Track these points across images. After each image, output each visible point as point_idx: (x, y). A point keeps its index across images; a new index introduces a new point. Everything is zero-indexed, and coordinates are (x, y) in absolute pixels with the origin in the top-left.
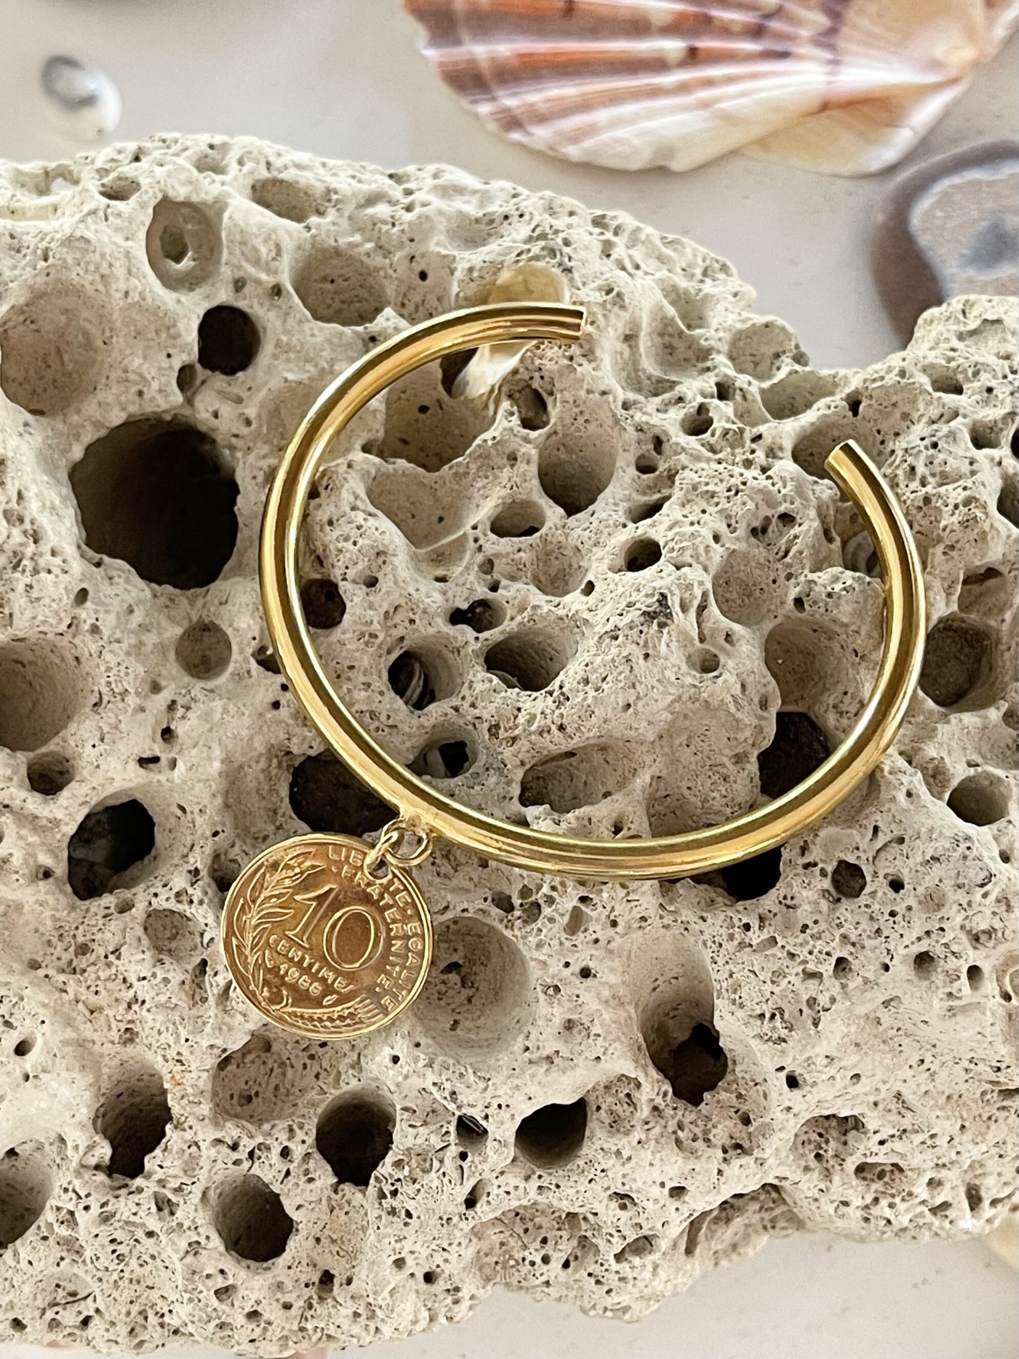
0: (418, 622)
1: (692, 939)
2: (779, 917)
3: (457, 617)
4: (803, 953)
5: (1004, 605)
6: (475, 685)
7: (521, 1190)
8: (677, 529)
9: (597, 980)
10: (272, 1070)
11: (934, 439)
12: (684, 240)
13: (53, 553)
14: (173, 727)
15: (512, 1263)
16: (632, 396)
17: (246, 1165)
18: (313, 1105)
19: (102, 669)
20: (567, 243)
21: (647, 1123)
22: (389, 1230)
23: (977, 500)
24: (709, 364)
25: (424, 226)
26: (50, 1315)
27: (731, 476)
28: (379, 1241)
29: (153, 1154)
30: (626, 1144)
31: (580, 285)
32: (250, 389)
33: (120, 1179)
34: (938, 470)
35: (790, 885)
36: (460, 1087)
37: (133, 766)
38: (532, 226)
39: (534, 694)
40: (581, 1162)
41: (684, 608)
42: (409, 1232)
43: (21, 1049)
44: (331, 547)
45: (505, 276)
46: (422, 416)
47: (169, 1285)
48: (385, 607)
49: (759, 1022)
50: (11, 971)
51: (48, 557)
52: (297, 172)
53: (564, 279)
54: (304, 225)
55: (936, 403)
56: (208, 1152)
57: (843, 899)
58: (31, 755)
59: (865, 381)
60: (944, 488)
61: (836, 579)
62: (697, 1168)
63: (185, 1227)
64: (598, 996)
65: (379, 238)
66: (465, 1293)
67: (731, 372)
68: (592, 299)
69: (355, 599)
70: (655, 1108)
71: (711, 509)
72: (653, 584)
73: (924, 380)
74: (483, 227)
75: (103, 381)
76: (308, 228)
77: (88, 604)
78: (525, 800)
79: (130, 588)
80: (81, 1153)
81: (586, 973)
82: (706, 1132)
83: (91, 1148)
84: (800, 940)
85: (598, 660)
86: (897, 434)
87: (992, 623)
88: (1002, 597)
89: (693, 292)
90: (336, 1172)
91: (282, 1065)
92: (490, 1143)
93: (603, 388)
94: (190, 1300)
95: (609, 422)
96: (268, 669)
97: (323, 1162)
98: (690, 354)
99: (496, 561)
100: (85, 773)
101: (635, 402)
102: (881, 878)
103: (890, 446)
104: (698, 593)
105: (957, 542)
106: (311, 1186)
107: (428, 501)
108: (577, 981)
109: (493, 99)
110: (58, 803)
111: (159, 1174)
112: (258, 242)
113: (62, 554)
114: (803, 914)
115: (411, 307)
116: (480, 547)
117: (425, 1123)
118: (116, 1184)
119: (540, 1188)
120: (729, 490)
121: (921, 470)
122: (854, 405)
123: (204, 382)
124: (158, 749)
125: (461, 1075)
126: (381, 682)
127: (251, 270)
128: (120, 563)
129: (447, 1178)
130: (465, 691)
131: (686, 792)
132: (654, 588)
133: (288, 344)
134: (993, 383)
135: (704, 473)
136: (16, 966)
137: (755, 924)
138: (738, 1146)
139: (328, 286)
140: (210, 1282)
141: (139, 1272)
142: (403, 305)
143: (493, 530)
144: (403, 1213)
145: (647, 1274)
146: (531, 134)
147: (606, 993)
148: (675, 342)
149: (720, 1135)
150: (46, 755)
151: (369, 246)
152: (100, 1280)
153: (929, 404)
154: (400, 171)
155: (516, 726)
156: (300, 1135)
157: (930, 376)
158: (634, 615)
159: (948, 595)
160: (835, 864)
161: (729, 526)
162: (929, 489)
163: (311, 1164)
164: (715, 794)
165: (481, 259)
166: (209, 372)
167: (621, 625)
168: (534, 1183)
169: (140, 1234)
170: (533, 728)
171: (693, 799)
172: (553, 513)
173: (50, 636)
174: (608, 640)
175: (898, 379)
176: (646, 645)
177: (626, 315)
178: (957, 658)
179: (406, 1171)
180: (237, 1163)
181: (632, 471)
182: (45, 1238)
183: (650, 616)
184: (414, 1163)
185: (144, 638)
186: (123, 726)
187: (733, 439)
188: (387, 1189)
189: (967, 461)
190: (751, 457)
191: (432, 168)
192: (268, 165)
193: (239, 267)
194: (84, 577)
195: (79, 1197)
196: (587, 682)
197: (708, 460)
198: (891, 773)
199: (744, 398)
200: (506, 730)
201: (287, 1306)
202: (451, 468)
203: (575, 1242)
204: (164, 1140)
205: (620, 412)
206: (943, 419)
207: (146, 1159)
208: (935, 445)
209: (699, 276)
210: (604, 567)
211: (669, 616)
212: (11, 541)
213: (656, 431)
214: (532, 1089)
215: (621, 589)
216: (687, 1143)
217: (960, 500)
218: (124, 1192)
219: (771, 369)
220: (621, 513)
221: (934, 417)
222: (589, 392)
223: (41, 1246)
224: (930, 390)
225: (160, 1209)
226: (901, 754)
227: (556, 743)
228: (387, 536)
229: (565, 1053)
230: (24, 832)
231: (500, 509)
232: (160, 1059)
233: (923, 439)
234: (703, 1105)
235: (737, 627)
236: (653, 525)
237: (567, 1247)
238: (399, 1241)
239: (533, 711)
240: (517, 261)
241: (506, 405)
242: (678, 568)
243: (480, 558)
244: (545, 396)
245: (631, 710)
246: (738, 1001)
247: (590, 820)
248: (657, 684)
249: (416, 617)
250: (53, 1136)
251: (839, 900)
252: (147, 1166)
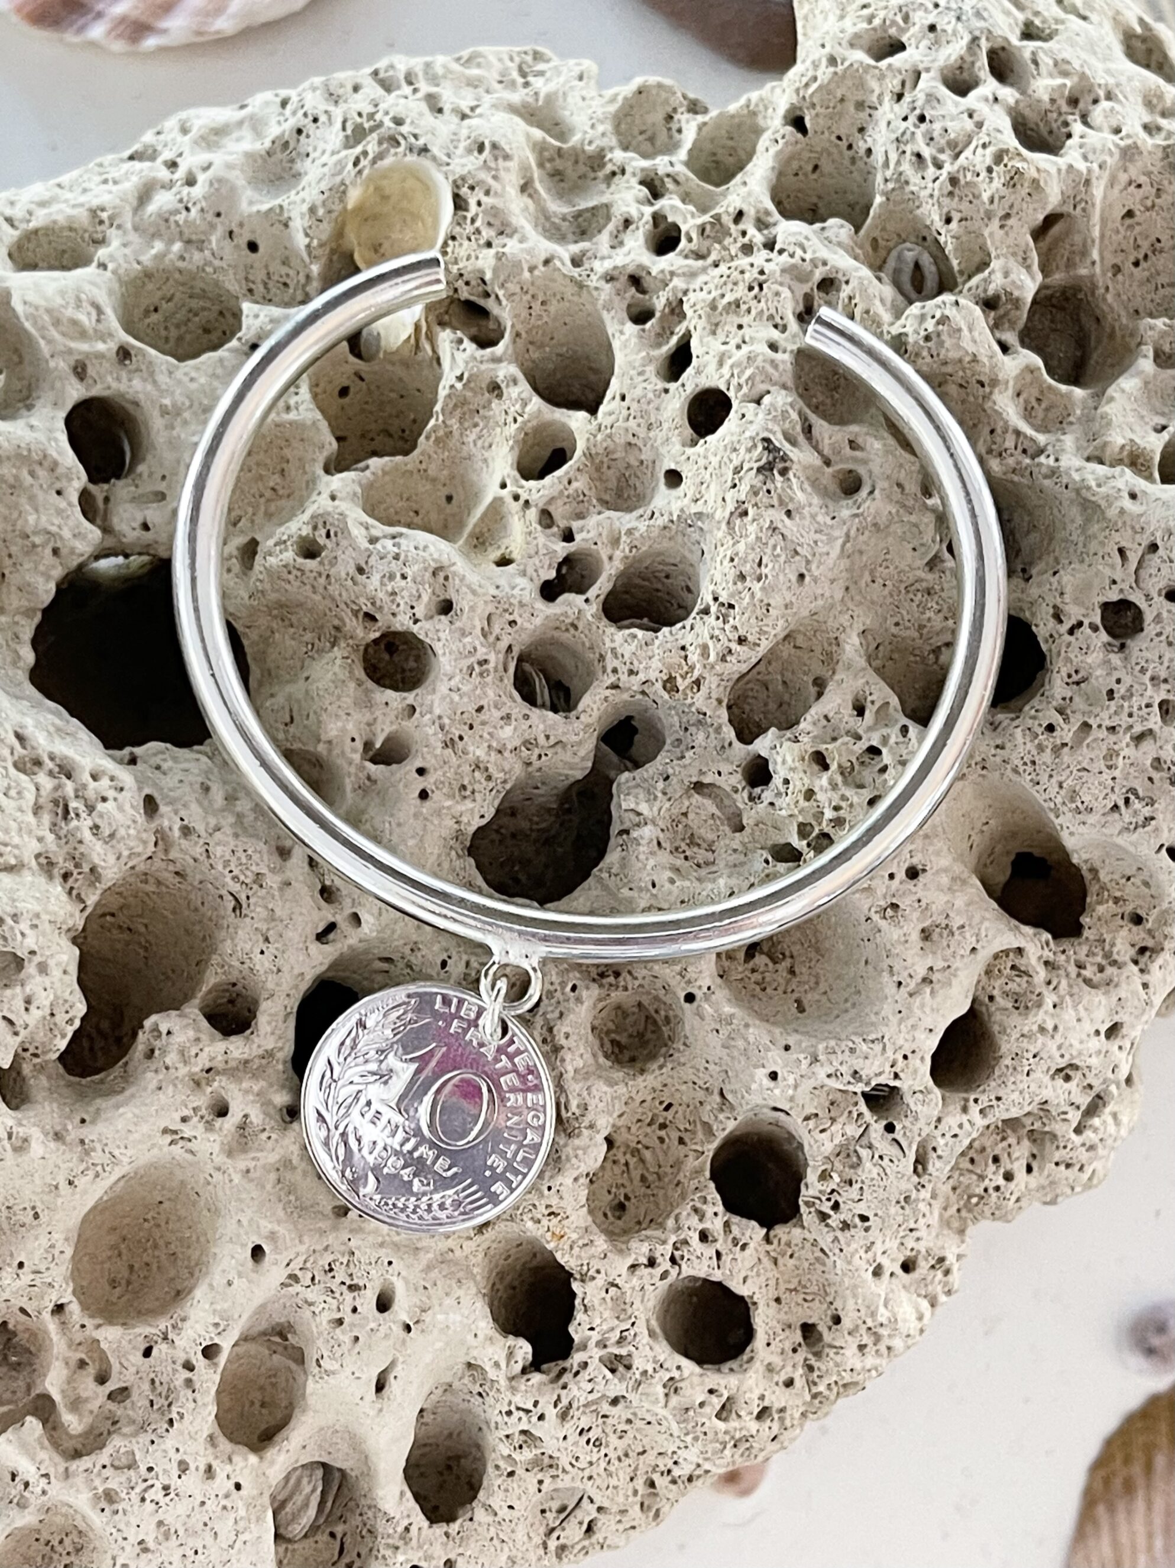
0: (519, 621)
1: (997, 774)
2: (1076, 699)
3: (550, 591)
4: (1124, 720)
5: (1084, 245)
6: (620, 651)
7: (967, 1125)
8: (729, 362)
9: (929, 874)
10: (627, 1164)
11: (918, 112)
12: (481, 49)
13: (95, 777)
14: (328, 883)
15: (974, 1200)
16: (576, 248)
17: (674, 1272)
18: (698, 1172)
19: (220, 867)
20: (398, 122)
21: (1049, 983)
22: (854, 1246)
23: (1007, 151)
24: (609, 168)
25: (223, 191)
26: (553, 1544)
27: (742, 272)
28: (849, 1263)
29: (575, 1323)
30: (1043, 1016)
31: (445, 159)
32: (164, 477)
33: (554, 1367)
34: (943, 142)
35: (1068, 660)
36: (858, 1064)
37: (315, 947)
38: (338, 125)
39: (688, 623)
40: (1007, 1061)
41: (793, 443)
42: (874, 1233)
43: (384, 1304)
44: (381, 595)
45: (354, 196)
46: (346, 400)
47: (661, 1438)
48: (479, 624)
49: (1116, 815)
50: (323, 1232)
51: (92, 785)
52: (45, 211)
53: (425, 162)
54: (95, 264)
55: (889, 74)
56: (630, 1284)
57: (1129, 642)
58: (196, 1001)
59: (797, 91)
60: (962, 156)
61: (922, 318)
62: (1123, 995)
63: (650, 1372)
64: (940, 889)
65: (181, 233)
66: (951, 1259)
67: (645, 163)
68: (470, 167)
69: (441, 635)
70: (1047, 963)
71: (745, 320)
72: (748, 434)
73: (859, 56)
74: (279, 156)
75: (8, 562)
76: (103, 266)
77: (163, 809)
78: (746, 735)
79: (186, 765)
80: (503, 1365)
81: (913, 873)
82: (1107, 955)
83: (510, 1355)
84: (1113, 709)
85: (741, 547)
86: (862, 130)
87: (1083, 271)
88: (1077, 239)
89: (530, 100)
90: (762, 1225)
91: (635, 1152)
92: (908, 1099)
93: (543, 258)
94: (696, 1439)
95: (570, 290)
96: (388, 763)
97: (744, 1221)
98: (582, 169)
99: (551, 509)
100: (270, 985)
101: (584, 253)
102: (1156, 598)
103: (861, 146)
104: (794, 416)
105: (1011, 206)
106: (748, 1252)
107: (426, 487)
108: (910, 884)
109: (99, 15)
110: (262, 1032)
111: (595, 1336)
112: (70, 312)
113: (104, 772)
114: (1101, 680)
115: (259, 289)
116: (527, 502)
117: (833, 1120)
118: (553, 1375)
119: (981, 1111)
120: (751, 289)
121: (927, 152)
122: (798, 123)
123: (107, 500)
124: (327, 914)
125: (852, 1050)
126: (518, 706)
127: (84, 347)
128: (154, 745)
129: (886, 1159)
130: (611, 663)
131: (894, 630)
132: (753, 438)
133: (174, 405)
134: (931, 19)
135: (711, 286)
136: (322, 1225)
137: (1057, 719)
138: (1143, 950)
139: (154, 317)
140: (707, 1409)
141: (621, 1445)
142: (250, 291)
143: (526, 477)
144: (857, 1220)
145: (1112, 1128)
146: (165, 31)
147: (945, 880)
148: (559, 164)
149: (1123, 950)
150: (210, 992)
151: (177, 247)
152: (590, 1478)
153: (881, 78)
154: (136, 147)
155: (692, 668)
156: (709, 1210)
157: (861, 48)
158: (750, 479)
159: (1028, 268)
160: (1099, 612)
161: (776, 326)
162: (948, 168)
163: (736, 1231)
164: (929, 614)
165: (315, 192)
166: (106, 486)
167: (743, 498)
168: (974, 1109)
169: (605, 1408)
170: (712, 658)
171: (908, 633)
172: (577, 420)
173: (142, 867)
174: (738, 522)
175: (832, 69)
176: (781, 502)
177: (513, 165)
178: (1055, 330)
179: (836, 1178)
180: (664, 1276)
181: (631, 328)
182: (511, 1474)
183: (766, 470)
184: (838, 1165)
185: (239, 809)
186: (278, 912)
187: (713, 232)
188: (826, 1207)
189: (965, 116)
190: (746, 240)
191: (171, 123)
192: (9, 221)
193: (70, 351)
194: (140, 782)
195: (528, 1411)
196: (742, 577)
197: (704, 270)
198: (1099, 486)
199: (677, 182)
200: (684, 677)
201: (789, 1383)
202: (428, 438)
203: (1026, 1143)
204: (577, 1302)
205: (575, 272)
206: (908, 85)
207: (571, 1329)
208: (922, 119)
209: (520, 80)
210: (677, 448)
211: (784, 458)
212: (43, 793)
213: (631, 269)
214: (928, 1022)
215: (715, 461)
216: (1097, 978)
217: (989, 161)
218: (567, 1377)
219: (671, 137)
220: (654, 379)
221: (897, 89)
222: (532, 269)
223: (512, 1484)
224: (872, 62)
225: (613, 1371)
226: (1088, 459)
227: (744, 659)
228: (432, 549)
229: (939, 964)
230: (245, 1085)
231: (516, 452)
232: (530, 1224)
233: (905, 119)
234: (1086, 933)
235: (854, 428)
236: (698, 372)
237: (1022, 1151)
238: (868, 1249)
239: (700, 641)
240: (360, 172)
241: (445, 337)
242: (758, 402)
243: (533, 514)
244: (481, 302)
245: (807, 579)
246: (1082, 807)
247: (826, 717)
248: (818, 536)
249: (515, 616)
250: (460, 1367)
251: (1123, 646)
252: (576, 1338)
